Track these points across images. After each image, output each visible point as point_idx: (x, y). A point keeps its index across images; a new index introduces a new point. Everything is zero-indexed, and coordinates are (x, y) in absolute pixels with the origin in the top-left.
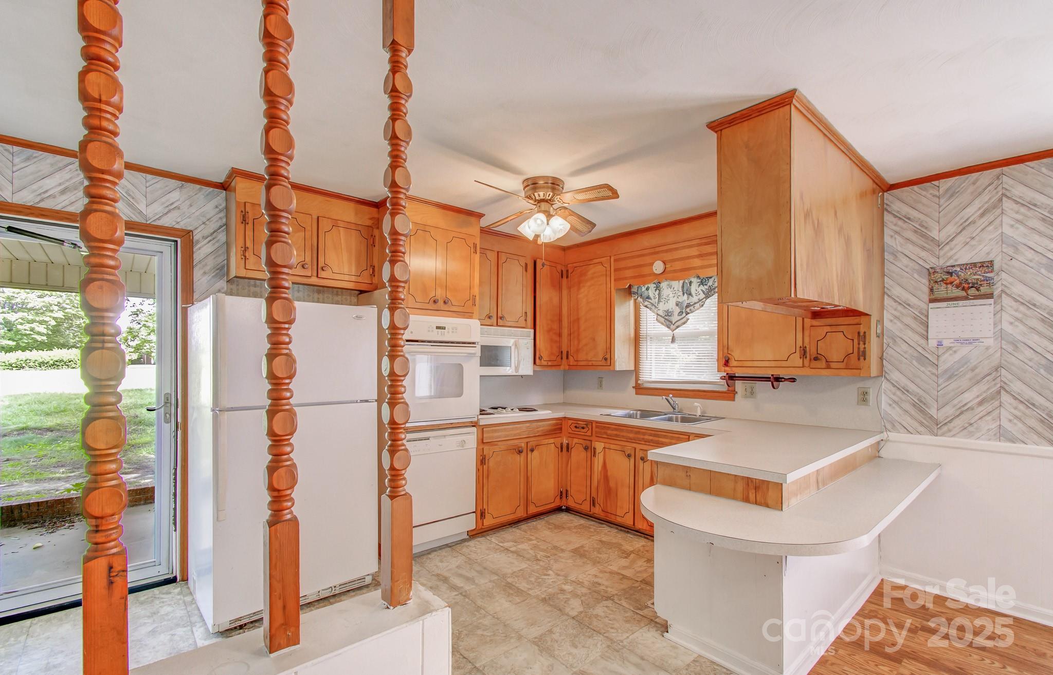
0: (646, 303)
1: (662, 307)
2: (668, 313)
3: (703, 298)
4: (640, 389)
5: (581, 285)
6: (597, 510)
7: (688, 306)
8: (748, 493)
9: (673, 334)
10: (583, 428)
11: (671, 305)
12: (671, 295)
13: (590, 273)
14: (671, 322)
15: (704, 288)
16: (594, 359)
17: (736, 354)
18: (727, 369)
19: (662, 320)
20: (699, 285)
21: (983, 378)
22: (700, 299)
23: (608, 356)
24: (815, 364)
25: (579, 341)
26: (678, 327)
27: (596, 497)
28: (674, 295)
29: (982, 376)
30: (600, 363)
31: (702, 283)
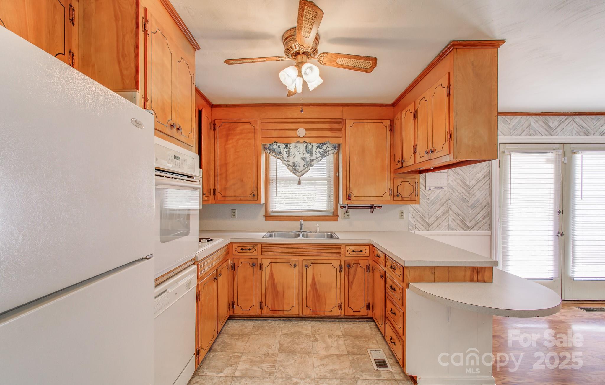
0: (279, 156)
1: (291, 160)
2: (295, 165)
3: (320, 157)
4: (268, 217)
5: (229, 137)
6: (266, 311)
7: (311, 161)
8: (473, 277)
9: (300, 179)
10: (249, 250)
11: (298, 159)
12: (297, 153)
13: (238, 129)
14: (297, 171)
15: (320, 150)
16: (242, 195)
17: (355, 193)
18: (349, 201)
19: (291, 169)
20: (317, 148)
21: (443, 204)
22: (318, 157)
23: (255, 193)
24: (396, 198)
25: (226, 180)
26: (303, 174)
27: (263, 301)
28: (299, 153)
29: (443, 203)
30: (248, 198)
31: (319, 147)
